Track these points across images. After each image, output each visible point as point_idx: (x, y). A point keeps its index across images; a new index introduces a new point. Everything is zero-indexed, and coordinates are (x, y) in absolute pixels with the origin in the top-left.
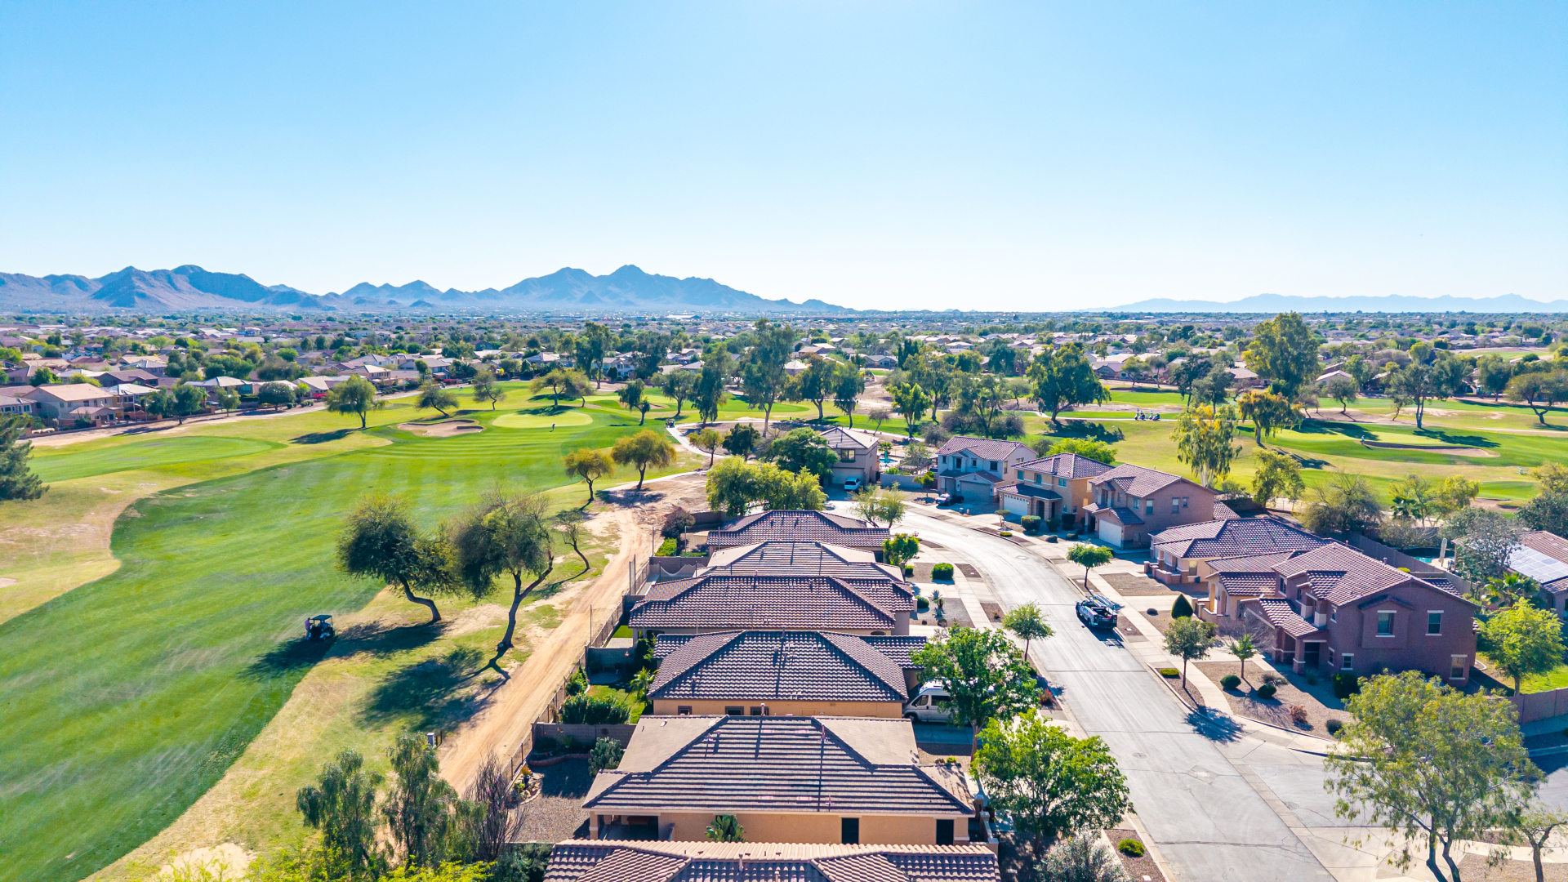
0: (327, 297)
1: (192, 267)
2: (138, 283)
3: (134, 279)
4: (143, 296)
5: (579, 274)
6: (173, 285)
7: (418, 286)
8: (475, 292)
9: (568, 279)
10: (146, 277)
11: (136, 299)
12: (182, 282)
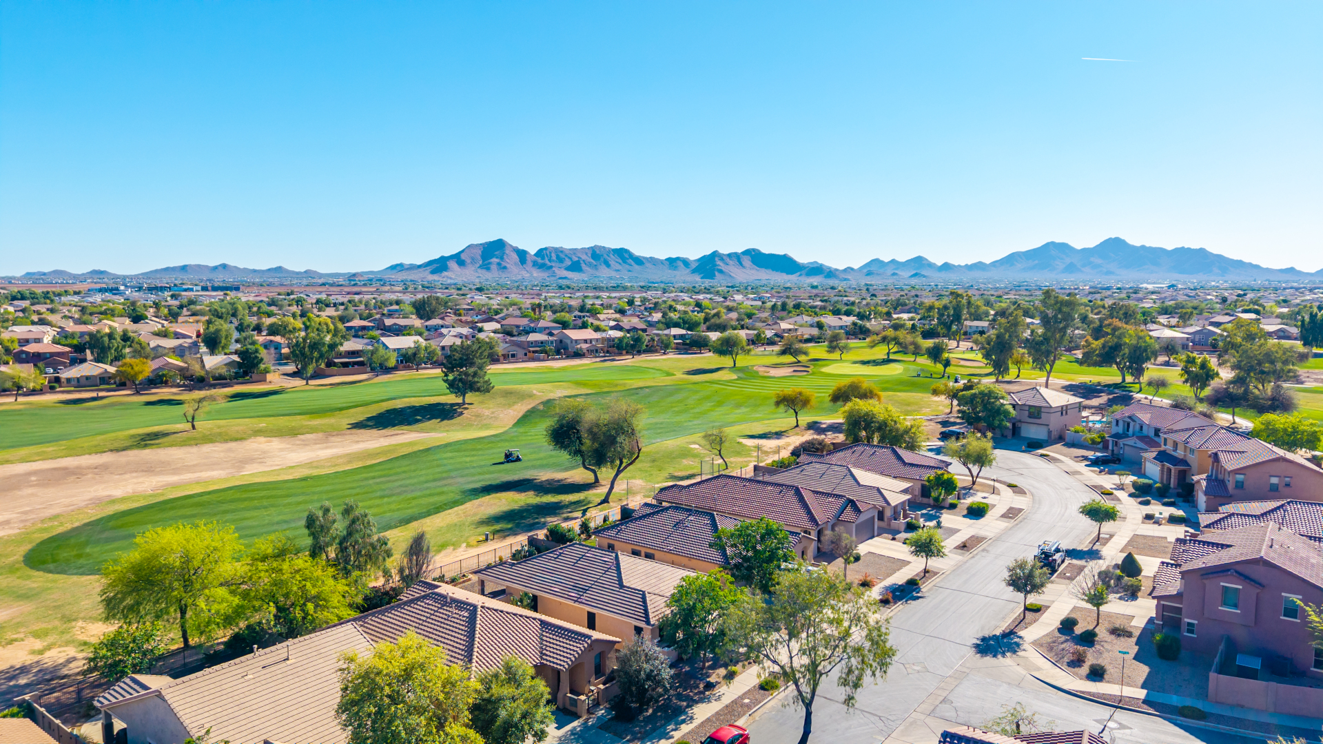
0: (845, 270)
1: (754, 250)
2: (719, 263)
3: (716, 259)
4: (721, 271)
5: (1064, 247)
6: (741, 264)
7: (919, 261)
8: (967, 265)
9: (1052, 252)
10: (724, 257)
11: (716, 273)
12: (747, 261)
